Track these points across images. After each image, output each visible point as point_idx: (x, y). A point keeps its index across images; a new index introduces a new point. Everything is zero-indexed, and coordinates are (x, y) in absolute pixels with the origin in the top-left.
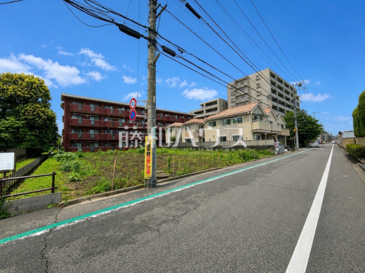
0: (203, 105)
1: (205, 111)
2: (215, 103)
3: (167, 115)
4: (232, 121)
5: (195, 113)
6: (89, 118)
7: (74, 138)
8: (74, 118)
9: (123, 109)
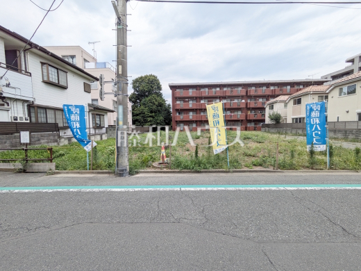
6: (188, 101)
7: (178, 119)
8: (178, 102)
9: (218, 89)
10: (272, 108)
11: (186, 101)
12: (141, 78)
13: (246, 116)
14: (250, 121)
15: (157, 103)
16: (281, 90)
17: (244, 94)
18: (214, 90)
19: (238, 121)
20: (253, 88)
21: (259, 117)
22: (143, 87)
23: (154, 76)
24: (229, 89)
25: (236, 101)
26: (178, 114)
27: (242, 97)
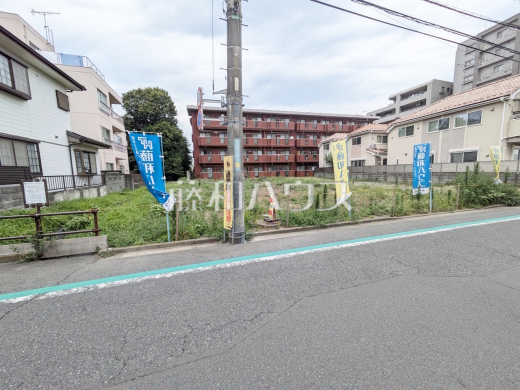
0: (394, 99)
1: (398, 110)
2: (424, 89)
3: (324, 123)
4: (452, 121)
5: (378, 115)
6: (218, 135)
7: (204, 162)
8: (202, 136)
9: (259, 120)
10: (328, 149)
11: (215, 135)
12: (139, 91)
13: (296, 157)
14: (300, 164)
15: (171, 135)
16: (334, 126)
17: (293, 128)
18: (254, 120)
19: (286, 164)
20: (303, 122)
21: (310, 159)
22: (145, 108)
23: (163, 91)
24: (274, 121)
25: (282, 137)
26: (202, 154)
27: (290, 133)
